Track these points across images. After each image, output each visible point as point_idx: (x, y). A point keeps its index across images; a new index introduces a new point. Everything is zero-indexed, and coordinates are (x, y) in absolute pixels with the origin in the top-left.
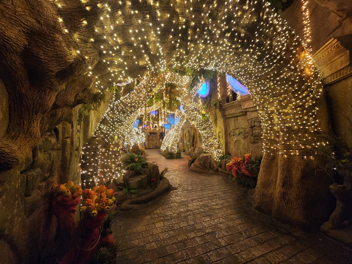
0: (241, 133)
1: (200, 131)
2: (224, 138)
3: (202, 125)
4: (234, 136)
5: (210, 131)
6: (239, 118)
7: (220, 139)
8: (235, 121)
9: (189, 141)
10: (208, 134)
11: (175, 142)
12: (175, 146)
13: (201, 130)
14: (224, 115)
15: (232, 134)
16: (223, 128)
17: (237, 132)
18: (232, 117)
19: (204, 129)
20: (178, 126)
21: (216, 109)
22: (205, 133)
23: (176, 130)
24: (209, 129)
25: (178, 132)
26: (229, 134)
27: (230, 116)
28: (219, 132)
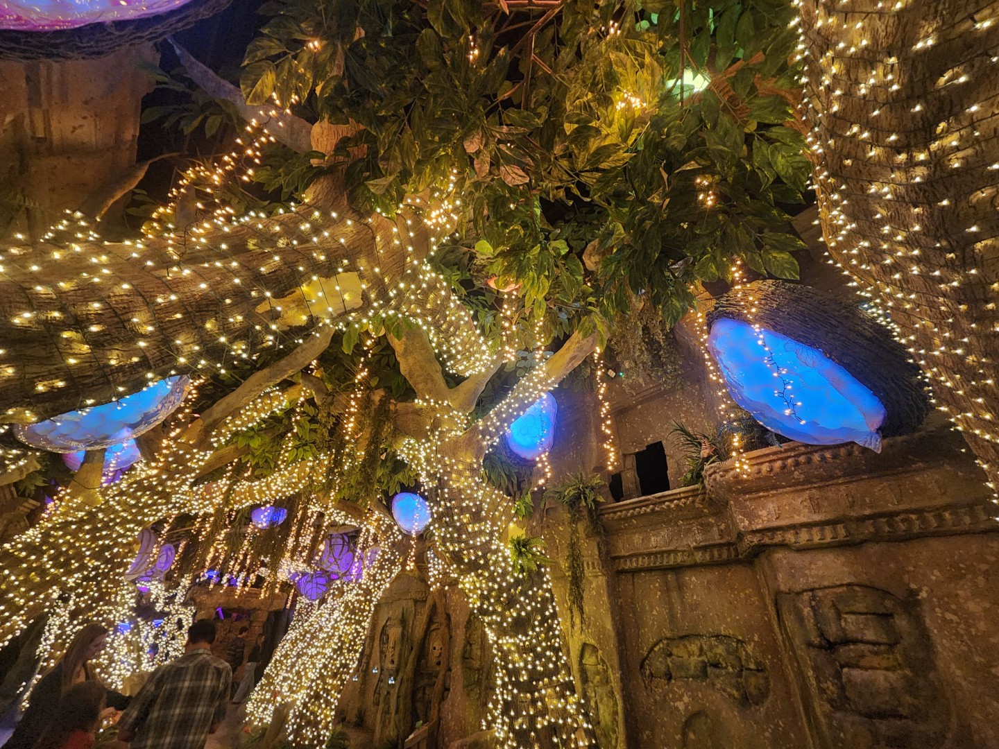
0: (716, 665)
1: (491, 636)
2: (615, 684)
3: (511, 603)
4: (669, 676)
5: (547, 639)
6: (693, 579)
7: (591, 694)
8: (667, 590)
9: (397, 671)
10: (538, 656)
11: (334, 676)
12: (328, 703)
13: (502, 632)
14: (608, 552)
15: (659, 664)
16: (609, 625)
17: (690, 655)
18: (649, 570)
19: (520, 626)
20: (367, 592)
21: (574, 520)
22: (523, 650)
23: (352, 612)
24: (541, 625)
25: (358, 622)
26: (642, 666)
27: (642, 562)
28: (584, 646)
